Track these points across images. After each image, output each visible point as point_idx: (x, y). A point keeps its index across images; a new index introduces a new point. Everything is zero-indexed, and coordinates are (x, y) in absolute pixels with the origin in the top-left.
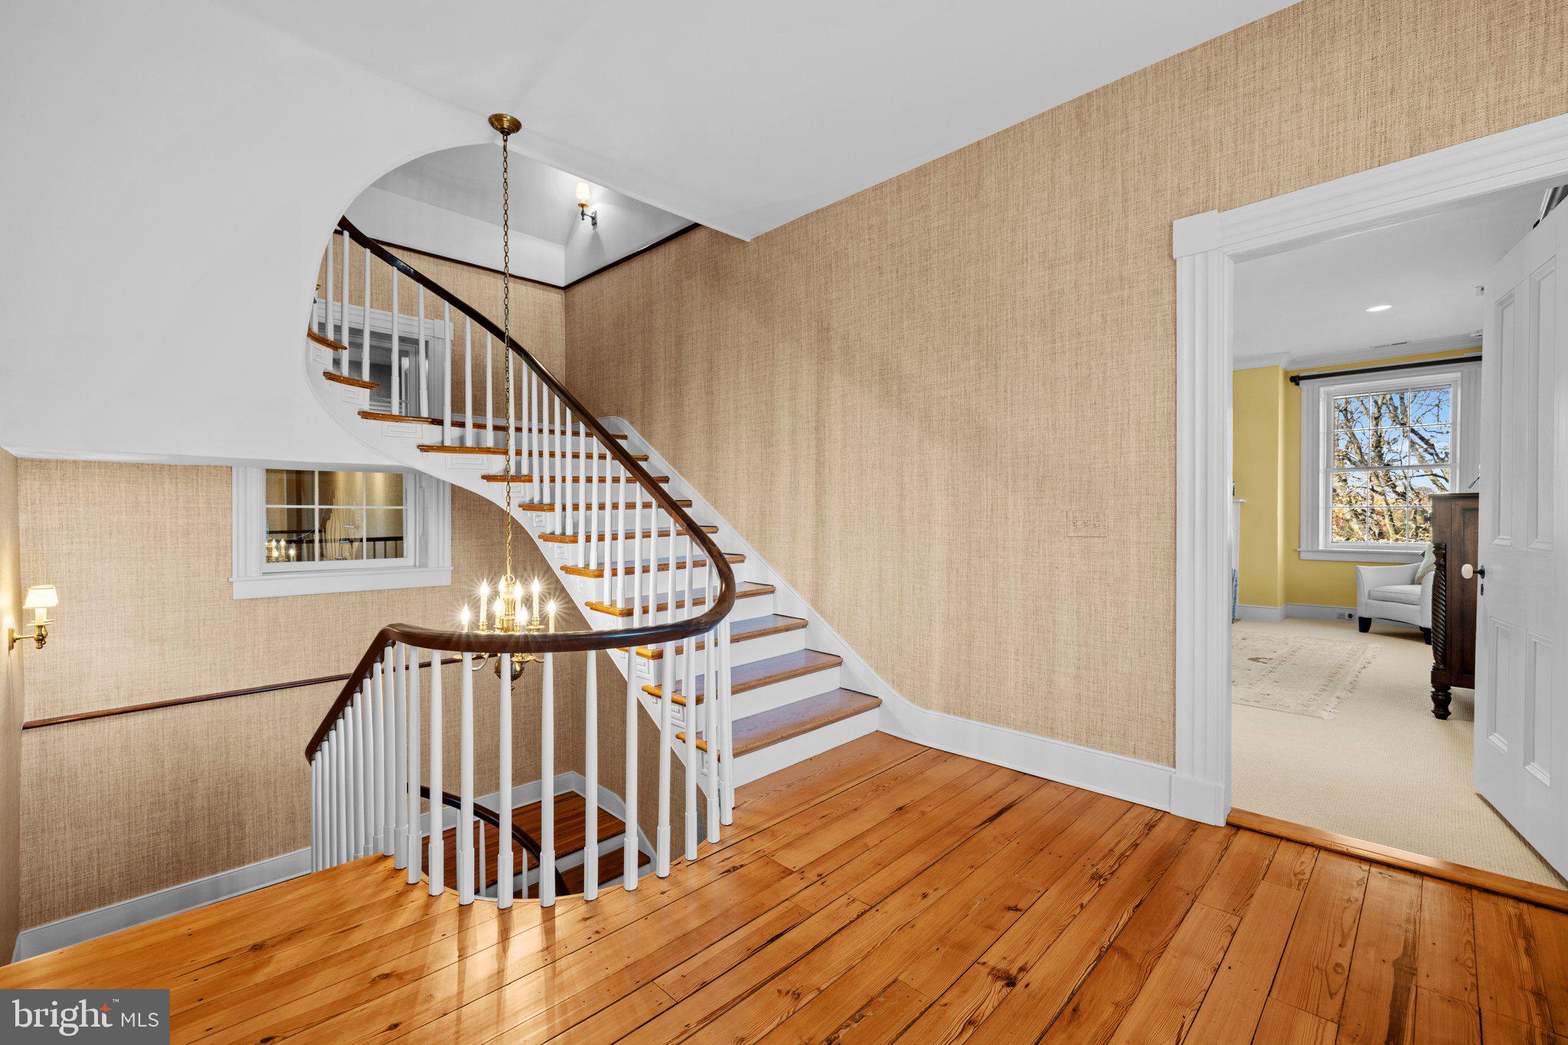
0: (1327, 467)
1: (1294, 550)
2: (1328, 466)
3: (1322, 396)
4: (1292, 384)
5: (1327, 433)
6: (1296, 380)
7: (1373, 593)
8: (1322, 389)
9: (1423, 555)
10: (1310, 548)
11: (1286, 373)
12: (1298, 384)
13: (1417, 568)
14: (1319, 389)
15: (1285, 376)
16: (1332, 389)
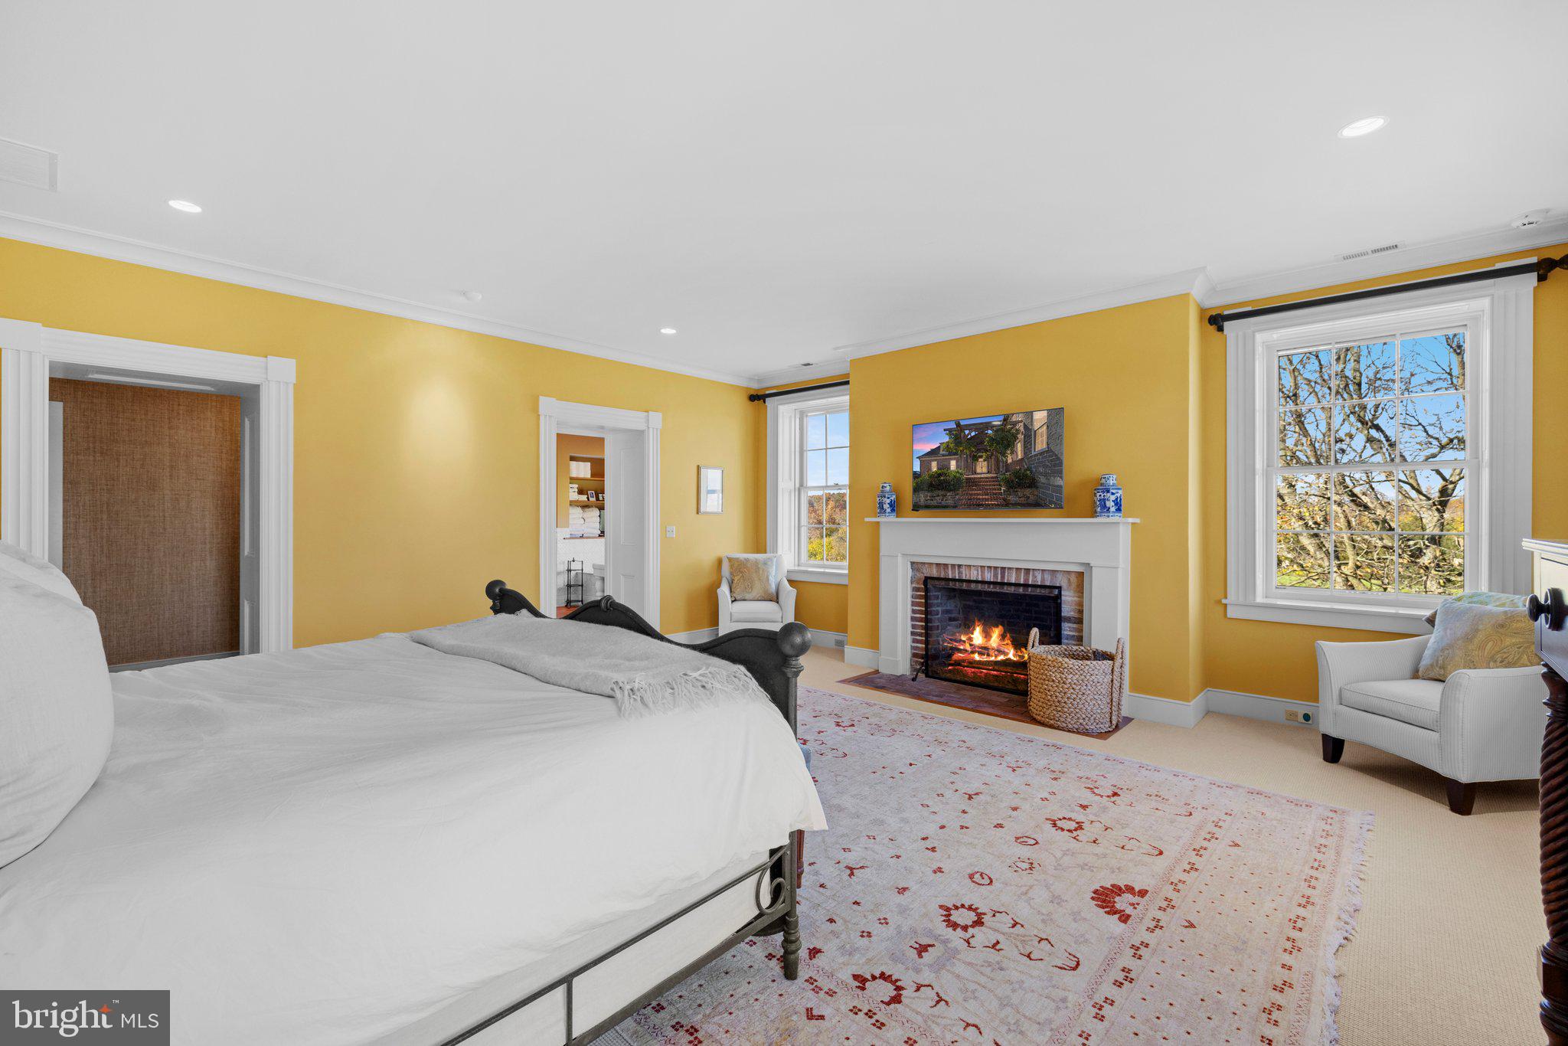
0: (1268, 466)
1: (1215, 600)
2: (1269, 464)
3: (1259, 349)
4: (1212, 329)
5: (1268, 411)
6: (1217, 321)
7: (1346, 695)
8: (1260, 337)
9: (1431, 621)
10: (1241, 600)
11: (1202, 311)
12: (1221, 329)
13: (1423, 648)
14: (1254, 336)
15: (1201, 318)
16: (1275, 336)
